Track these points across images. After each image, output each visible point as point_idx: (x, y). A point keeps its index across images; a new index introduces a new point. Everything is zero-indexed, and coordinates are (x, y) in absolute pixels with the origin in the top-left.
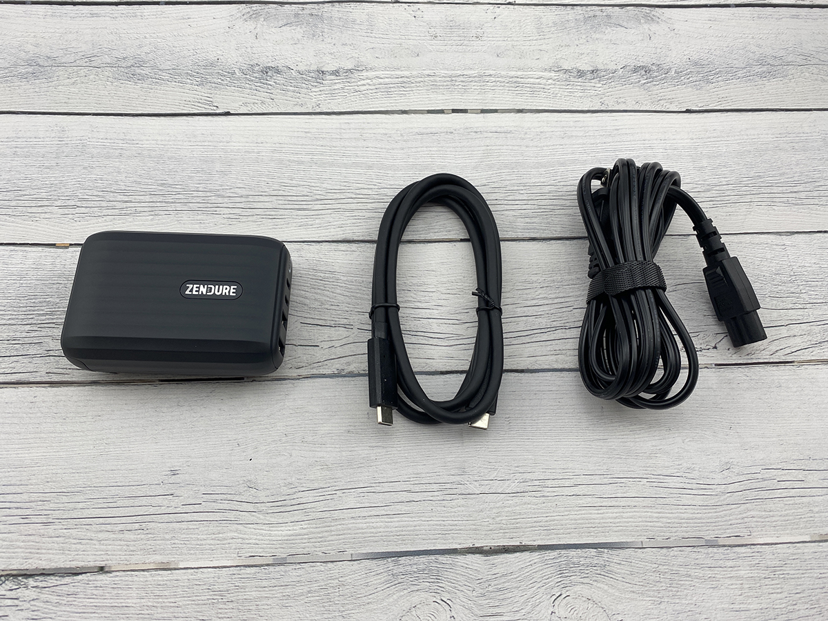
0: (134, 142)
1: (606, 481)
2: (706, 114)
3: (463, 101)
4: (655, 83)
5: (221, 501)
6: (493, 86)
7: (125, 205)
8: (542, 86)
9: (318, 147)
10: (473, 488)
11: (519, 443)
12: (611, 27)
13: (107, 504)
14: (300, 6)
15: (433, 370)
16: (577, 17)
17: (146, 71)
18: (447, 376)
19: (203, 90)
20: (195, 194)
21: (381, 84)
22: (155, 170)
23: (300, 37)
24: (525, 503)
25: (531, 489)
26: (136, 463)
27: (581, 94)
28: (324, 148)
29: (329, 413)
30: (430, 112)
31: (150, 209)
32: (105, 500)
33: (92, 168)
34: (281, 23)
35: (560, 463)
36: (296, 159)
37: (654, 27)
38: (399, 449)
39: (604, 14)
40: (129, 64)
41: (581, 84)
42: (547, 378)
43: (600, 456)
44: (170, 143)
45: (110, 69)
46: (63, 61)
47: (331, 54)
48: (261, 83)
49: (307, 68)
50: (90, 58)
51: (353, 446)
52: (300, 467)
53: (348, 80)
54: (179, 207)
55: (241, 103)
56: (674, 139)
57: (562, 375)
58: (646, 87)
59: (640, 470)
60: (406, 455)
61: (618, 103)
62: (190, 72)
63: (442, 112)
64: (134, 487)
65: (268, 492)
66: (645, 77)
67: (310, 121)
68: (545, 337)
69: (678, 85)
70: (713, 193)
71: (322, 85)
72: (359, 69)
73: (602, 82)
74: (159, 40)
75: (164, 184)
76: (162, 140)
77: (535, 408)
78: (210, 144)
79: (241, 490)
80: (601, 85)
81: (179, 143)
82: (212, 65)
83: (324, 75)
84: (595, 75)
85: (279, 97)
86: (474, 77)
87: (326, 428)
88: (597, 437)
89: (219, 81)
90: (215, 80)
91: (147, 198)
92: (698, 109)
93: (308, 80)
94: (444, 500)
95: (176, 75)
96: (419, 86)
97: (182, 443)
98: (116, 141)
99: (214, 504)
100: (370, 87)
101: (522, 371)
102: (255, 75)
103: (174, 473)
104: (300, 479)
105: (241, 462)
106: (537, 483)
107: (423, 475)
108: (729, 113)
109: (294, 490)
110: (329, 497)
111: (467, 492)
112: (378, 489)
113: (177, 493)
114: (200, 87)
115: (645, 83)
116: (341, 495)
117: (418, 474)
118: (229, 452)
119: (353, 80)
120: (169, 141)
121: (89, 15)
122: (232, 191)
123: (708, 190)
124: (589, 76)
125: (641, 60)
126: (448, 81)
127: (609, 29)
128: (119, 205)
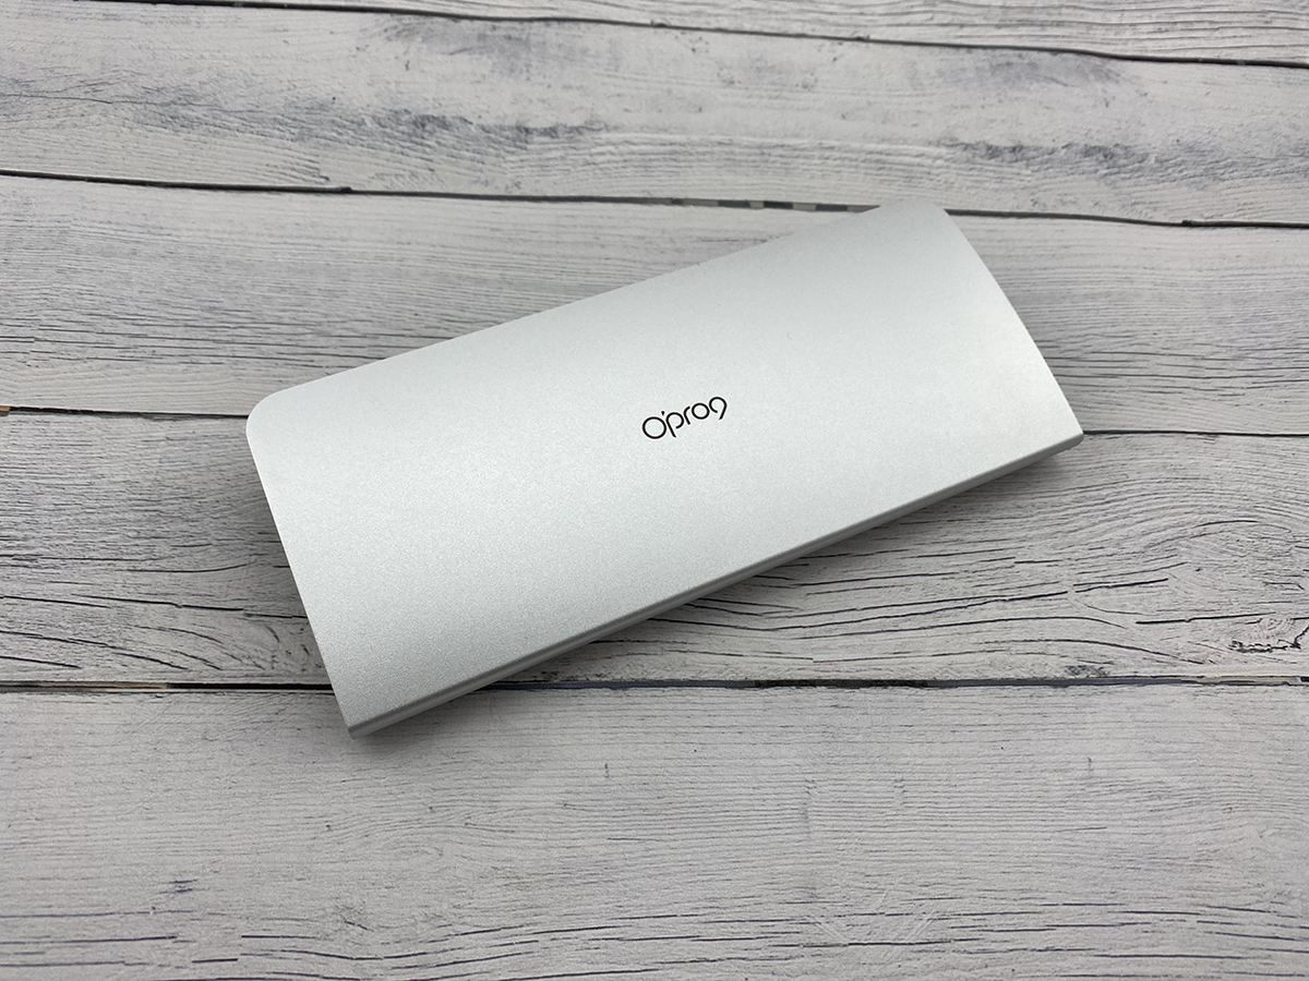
0: (162, 232)
1: (1112, 918)
2: (1219, 231)
3: (784, 188)
4: (1123, 175)
5: (282, 954)
6: (838, 166)
7: (133, 342)
8: (925, 169)
9: (515, 256)
10: (833, 931)
11: (926, 834)
12: (1039, 82)
13: (23, 958)
14: (489, 23)
15: (741, 677)
16: (979, 65)
17: (199, 112)
18: (771, 691)
19: (303, 149)
20: (274, 329)
21: (633, 153)
22: (199, 282)
23: (486, 72)
24: (947, 967)
25: (956, 933)
26: (99, 863)
27: (997, 186)
28: (526, 257)
29: (524, 765)
30: (723, 203)
31: (183, 352)
32: (19, 949)
33: (76, 271)
34: (452, 47)
35: (1012, 877)
36: (472, 275)
37: (1112, 88)
38: (672, 844)
39: (1026, 61)
40: (168, 100)
41: (996, 169)
42: (974, 699)
43: (1096, 863)
44: (233, 237)
45: (130, 105)
46: (42, 88)
47: (543, 101)
48: (412, 142)
49: (499, 122)
50: (94, 87)
51: (575, 836)
52: (459, 879)
53: (573, 145)
54: (240, 350)
55: (373, 174)
56: (1168, 269)
57: (1005, 692)
58: (1109, 182)
59: (1182, 896)
60: (689, 857)
61: (1064, 203)
62: (279, 117)
63: (745, 204)
64: (87, 919)
65: (387, 936)
66: (1106, 165)
67: (501, 210)
68: (964, 616)
69: (1163, 181)
70: (1251, 363)
71: (524, 152)
72: (594, 127)
73: (1031, 168)
74: (227, 63)
75: (215, 308)
76: (216, 231)
77: (954, 761)
78: (309, 241)
79: (330, 928)
80: (1029, 172)
81: (250, 237)
82: (322, 107)
83: (530, 136)
84: (1019, 155)
85: (444, 166)
86: (803, 150)
87: (516, 797)
88: (1084, 823)
89: (335, 134)
90: (326, 132)
91: (180, 332)
92: (1203, 220)
93: (500, 143)
94: (771, 958)
95: (254, 121)
96: (704, 160)
97: (205, 819)
98: (129, 228)
99: (264, 960)
100: (614, 158)
101: (923, 684)
102: (401, 128)
103: (182, 887)
104: (459, 907)
105: (332, 866)
106: (968, 921)
107: (727, 903)
108: (1260, 230)
109: (444, 931)
110: (521, 949)
111: (823, 939)
112: (630, 933)
113: (185, 933)
114: (297, 144)
115: (1105, 175)
116: (549, 944)
117: (714, 899)
118: (308, 843)
119: (582, 145)
120: (230, 233)
121: (100, 17)
122: (347, 325)
123: (1241, 358)
124: (1008, 156)
125: (1096, 137)
126: (756, 154)
127: (1035, 86)
128: (120, 341)
